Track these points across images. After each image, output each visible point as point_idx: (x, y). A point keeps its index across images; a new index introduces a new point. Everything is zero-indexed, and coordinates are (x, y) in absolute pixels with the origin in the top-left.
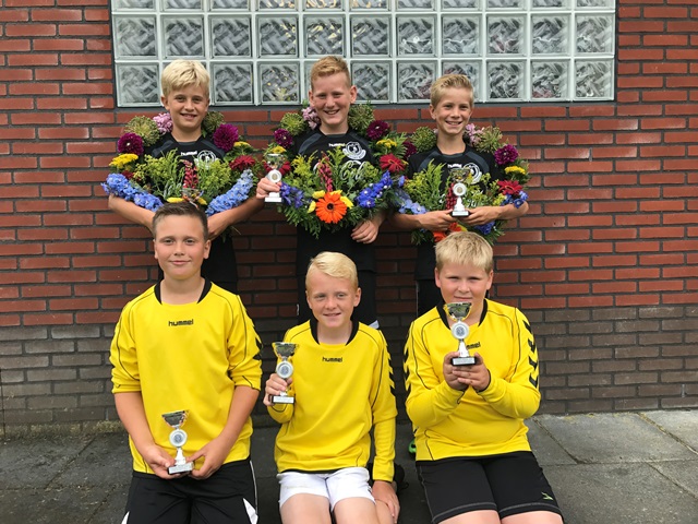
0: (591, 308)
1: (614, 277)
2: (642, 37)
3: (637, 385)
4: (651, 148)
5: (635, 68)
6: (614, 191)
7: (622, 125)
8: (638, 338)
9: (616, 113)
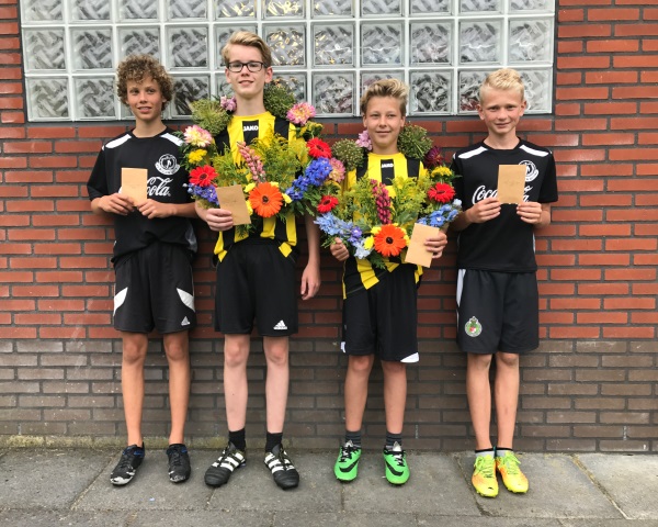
3: (572, 425)
4: (593, 166)
5: (576, 77)
7: (561, 141)
8: (574, 374)
9: (553, 127)
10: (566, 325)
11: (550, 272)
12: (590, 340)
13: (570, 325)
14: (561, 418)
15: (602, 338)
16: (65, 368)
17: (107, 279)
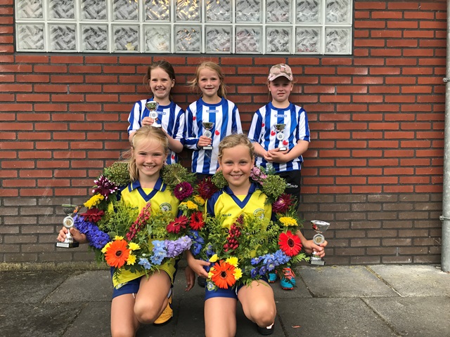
0: (335, 194)
1: (351, 173)
2: (371, 12)
3: (366, 247)
4: (376, 87)
5: (366, 33)
6: (351, 116)
7: (357, 71)
8: (367, 215)
9: (353, 63)
10: (361, 185)
11: (351, 152)
12: (376, 194)
13: (364, 185)
14: (360, 243)
15: (383, 193)
16: (38, 216)
17: (68, 156)
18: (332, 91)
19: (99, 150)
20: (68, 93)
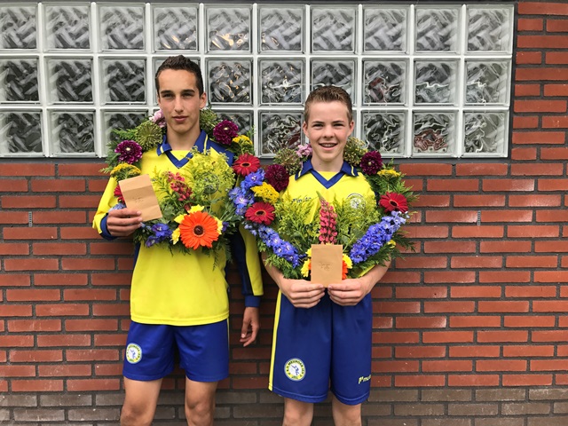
0: (474, 388)
1: (502, 353)
2: (542, 86)
4: (549, 212)
5: (533, 121)
6: (505, 260)
7: (516, 186)
8: (526, 422)
9: (509, 172)
10: (519, 373)
11: (503, 319)
12: (543, 387)
13: (524, 373)
15: (554, 385)
17: (32, 328)
18: (473, 218)
19: (84, 317)
20: (31, 225)
